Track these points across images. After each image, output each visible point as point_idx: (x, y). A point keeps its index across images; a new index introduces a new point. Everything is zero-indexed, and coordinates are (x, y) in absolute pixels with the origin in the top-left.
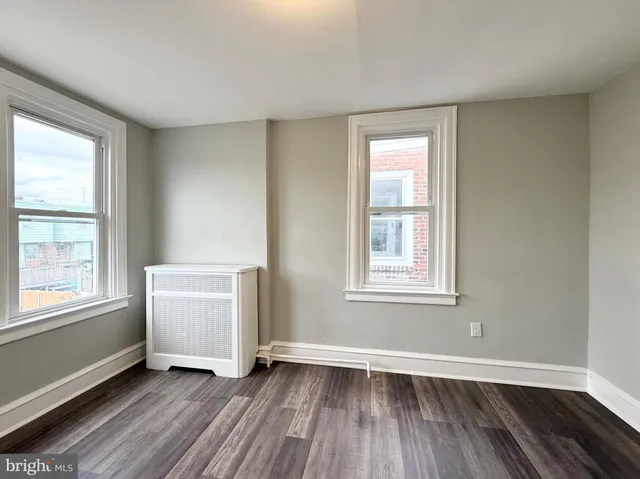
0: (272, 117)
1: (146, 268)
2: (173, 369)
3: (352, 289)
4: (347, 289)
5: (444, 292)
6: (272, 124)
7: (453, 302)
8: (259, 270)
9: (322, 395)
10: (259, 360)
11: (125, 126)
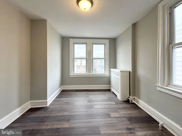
1: (111, 69)
3: (160, 85)
4: (157, 85)
6: (134, 25)
8: (130, 72)
9: (131, 116)
10: (128, 100)
11: (108, 40)
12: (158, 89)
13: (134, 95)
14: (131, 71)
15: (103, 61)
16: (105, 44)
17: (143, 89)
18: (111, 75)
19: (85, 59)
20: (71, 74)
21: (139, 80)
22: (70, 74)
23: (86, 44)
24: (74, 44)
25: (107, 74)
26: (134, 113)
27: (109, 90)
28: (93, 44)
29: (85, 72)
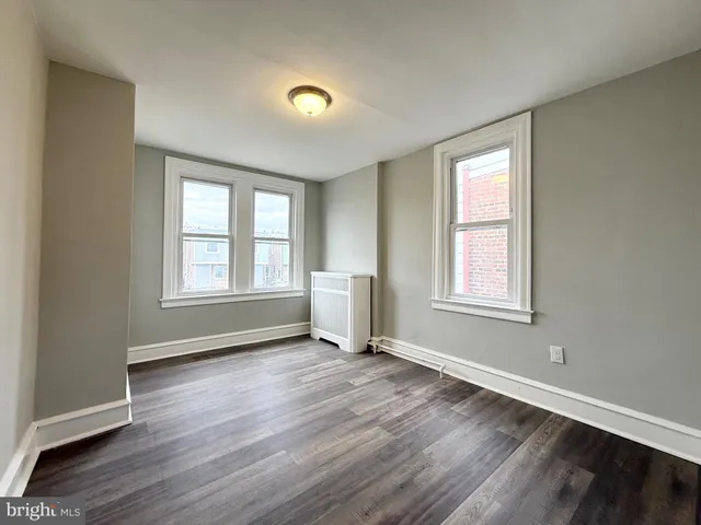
0: (383, 159)
1: (312, 273)
2: (321, 339)
3: (437, 298)
4: (433, 298)
5: (519, 308)
6: (383, 165)
7: (529, 320)
8: (372, 278)
10: (369, 347)
11: (303, 184)
12: (435, 305)
13: (382, 333)
14: (375, 274)
15: (287, 247)
16: (291, 196)
17: (404, 314)
18: (313, 289)
19: (227, 240)
20: (171, 295)
21: (393, 296)
22: (165, 297)
23: (231, 185)
24: (183, 178)
25: (298, 288)
26: (391, 368)
27: (307, 337)
28: (256, 189)
29: (227, 287)
